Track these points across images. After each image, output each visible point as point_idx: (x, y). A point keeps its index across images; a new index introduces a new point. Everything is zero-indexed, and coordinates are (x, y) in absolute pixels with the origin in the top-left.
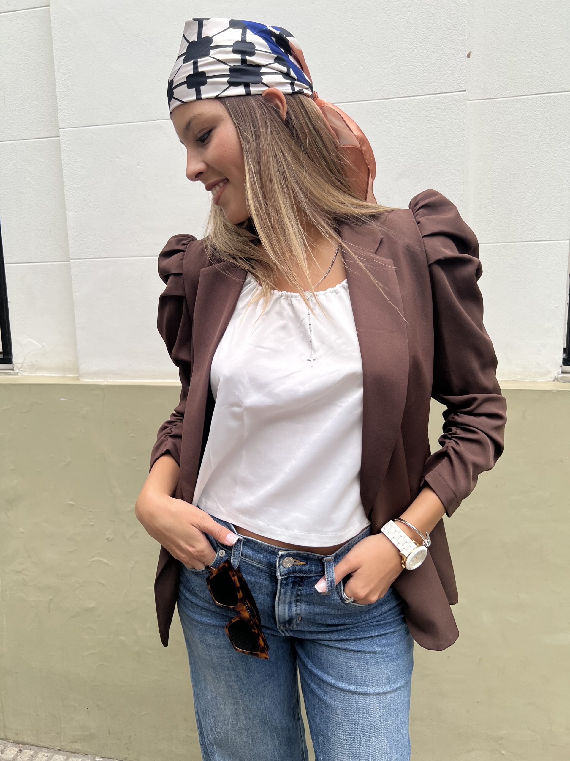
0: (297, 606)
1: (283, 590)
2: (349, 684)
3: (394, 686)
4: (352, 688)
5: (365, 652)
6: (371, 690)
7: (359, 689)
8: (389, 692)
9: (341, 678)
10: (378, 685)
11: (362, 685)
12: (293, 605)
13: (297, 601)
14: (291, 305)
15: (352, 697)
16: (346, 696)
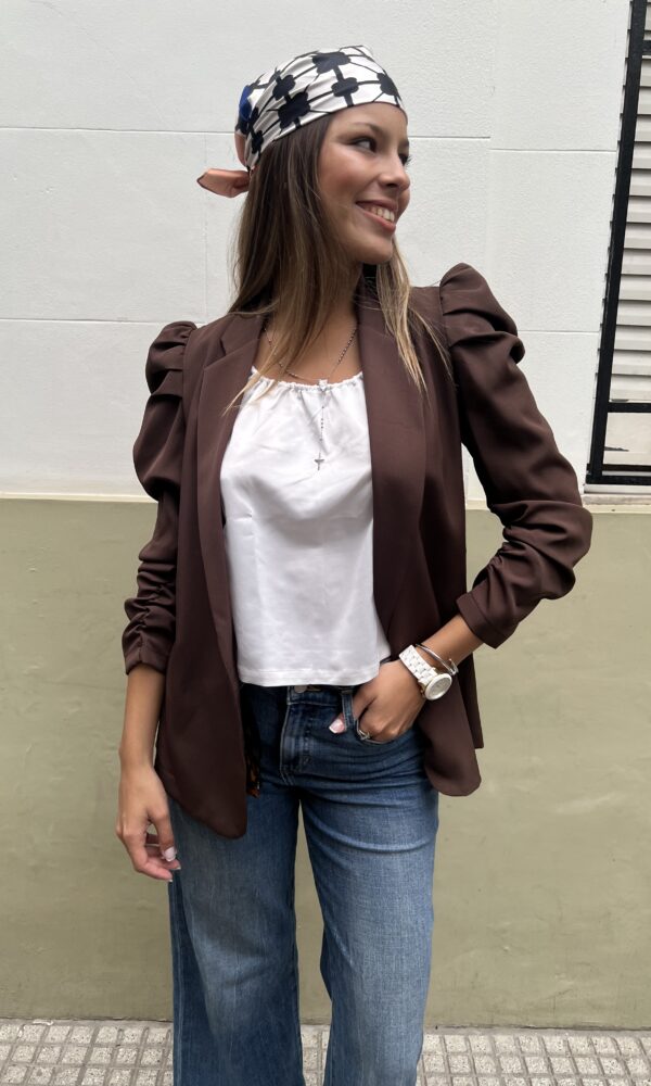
0: (305, 741)
1: (291, 719)
2: (368, 842)
3: (418, 843)
4: (372, 846)
5: (383, 806)
6: (393, 847)
7: (379, 847)
8: (413, 850)
9: (358, 837)
10: (401, 842)
11: (382, 843)
12: (301, 739)
13: (306, 735)
14: (301, 398)
15: (371, 857)
16: (365, 856)
